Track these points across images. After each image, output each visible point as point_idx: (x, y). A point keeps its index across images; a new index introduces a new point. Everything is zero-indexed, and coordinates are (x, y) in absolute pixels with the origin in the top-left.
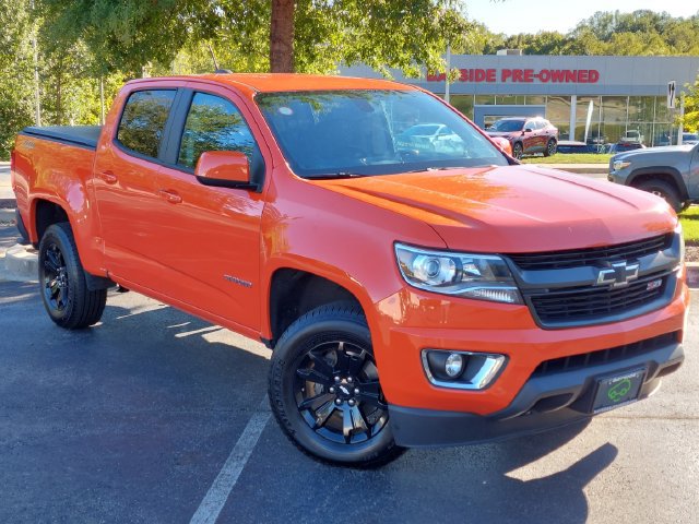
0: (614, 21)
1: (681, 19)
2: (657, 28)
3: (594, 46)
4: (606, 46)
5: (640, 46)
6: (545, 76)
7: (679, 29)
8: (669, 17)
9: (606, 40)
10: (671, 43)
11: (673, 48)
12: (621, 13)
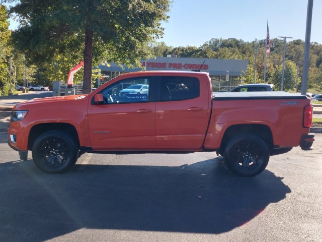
0: (220, 42)
1: (248, 43)
2: (238, 46)
3: (211, 53)
4: (216, 53)
5: (230, 53)
6: (186, 66)
7: (247, 47)
8: (243, 42)
9: (216, 51)
10: (244, 53)
11: (244, 55)
12: (223, 39)
